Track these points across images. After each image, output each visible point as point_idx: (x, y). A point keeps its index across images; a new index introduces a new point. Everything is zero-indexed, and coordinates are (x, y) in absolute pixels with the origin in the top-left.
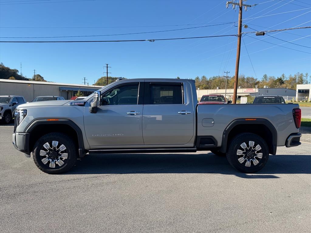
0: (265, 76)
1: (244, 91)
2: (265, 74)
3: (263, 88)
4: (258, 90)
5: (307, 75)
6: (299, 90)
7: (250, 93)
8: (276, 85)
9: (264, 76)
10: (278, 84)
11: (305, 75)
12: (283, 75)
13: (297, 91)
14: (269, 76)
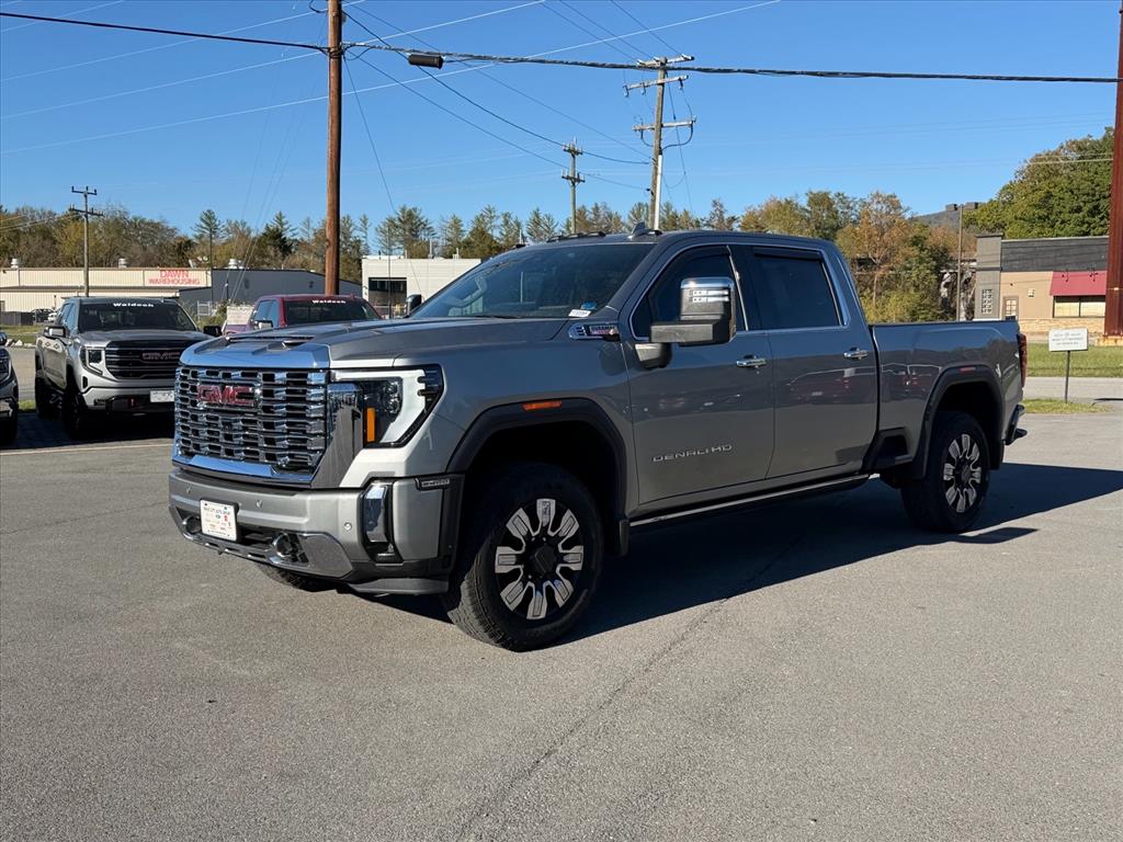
0: (209, 218)
1: (151, 281)
2: (209, 211)
3: (224, 268)
4: (209, 277)
5: (365, 222)
6: (370, 279)
7: (182, 290)
8: (266, 257)
9: (204, 217)
10: (272, 253)
11: (359, 224)
12: (280, 218)
13: (365, 283)
14: (222, 219)
